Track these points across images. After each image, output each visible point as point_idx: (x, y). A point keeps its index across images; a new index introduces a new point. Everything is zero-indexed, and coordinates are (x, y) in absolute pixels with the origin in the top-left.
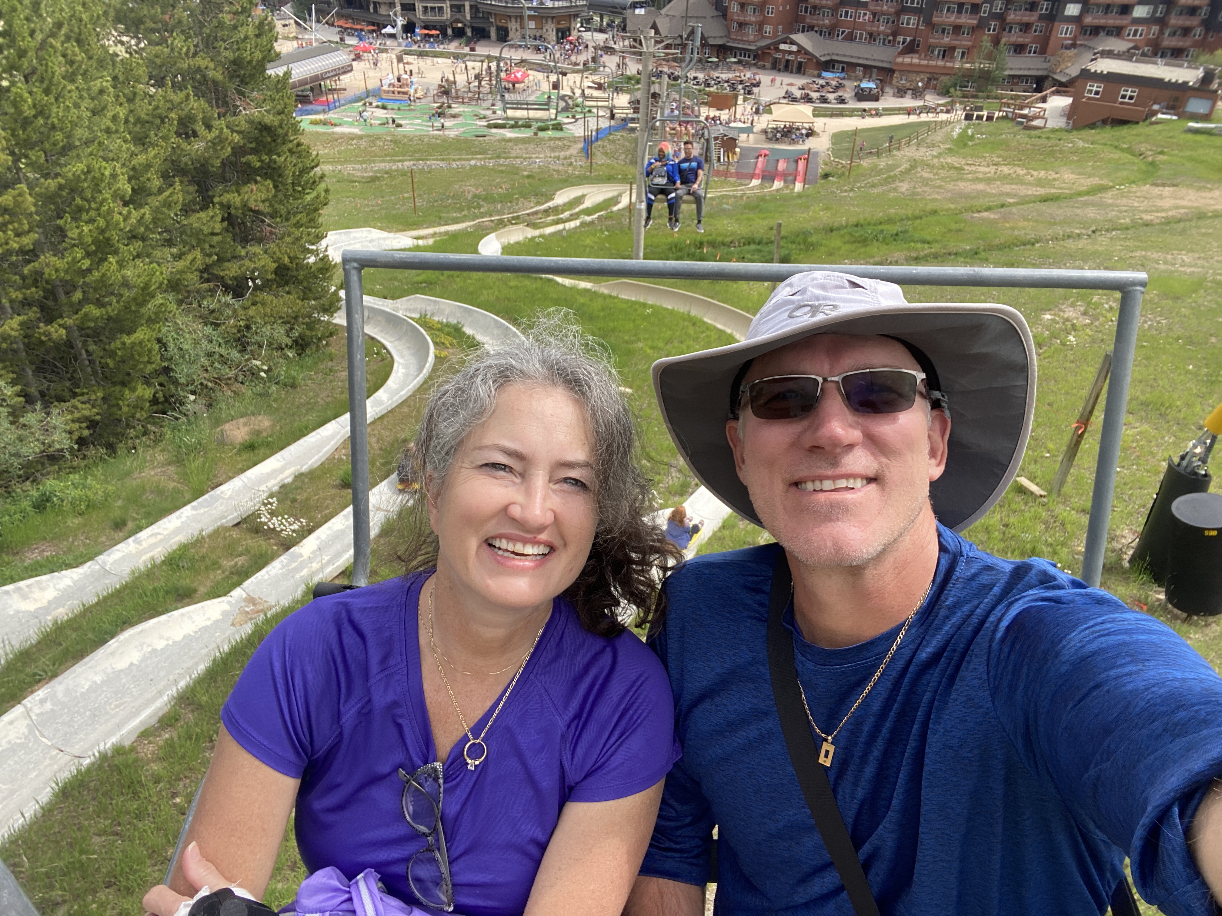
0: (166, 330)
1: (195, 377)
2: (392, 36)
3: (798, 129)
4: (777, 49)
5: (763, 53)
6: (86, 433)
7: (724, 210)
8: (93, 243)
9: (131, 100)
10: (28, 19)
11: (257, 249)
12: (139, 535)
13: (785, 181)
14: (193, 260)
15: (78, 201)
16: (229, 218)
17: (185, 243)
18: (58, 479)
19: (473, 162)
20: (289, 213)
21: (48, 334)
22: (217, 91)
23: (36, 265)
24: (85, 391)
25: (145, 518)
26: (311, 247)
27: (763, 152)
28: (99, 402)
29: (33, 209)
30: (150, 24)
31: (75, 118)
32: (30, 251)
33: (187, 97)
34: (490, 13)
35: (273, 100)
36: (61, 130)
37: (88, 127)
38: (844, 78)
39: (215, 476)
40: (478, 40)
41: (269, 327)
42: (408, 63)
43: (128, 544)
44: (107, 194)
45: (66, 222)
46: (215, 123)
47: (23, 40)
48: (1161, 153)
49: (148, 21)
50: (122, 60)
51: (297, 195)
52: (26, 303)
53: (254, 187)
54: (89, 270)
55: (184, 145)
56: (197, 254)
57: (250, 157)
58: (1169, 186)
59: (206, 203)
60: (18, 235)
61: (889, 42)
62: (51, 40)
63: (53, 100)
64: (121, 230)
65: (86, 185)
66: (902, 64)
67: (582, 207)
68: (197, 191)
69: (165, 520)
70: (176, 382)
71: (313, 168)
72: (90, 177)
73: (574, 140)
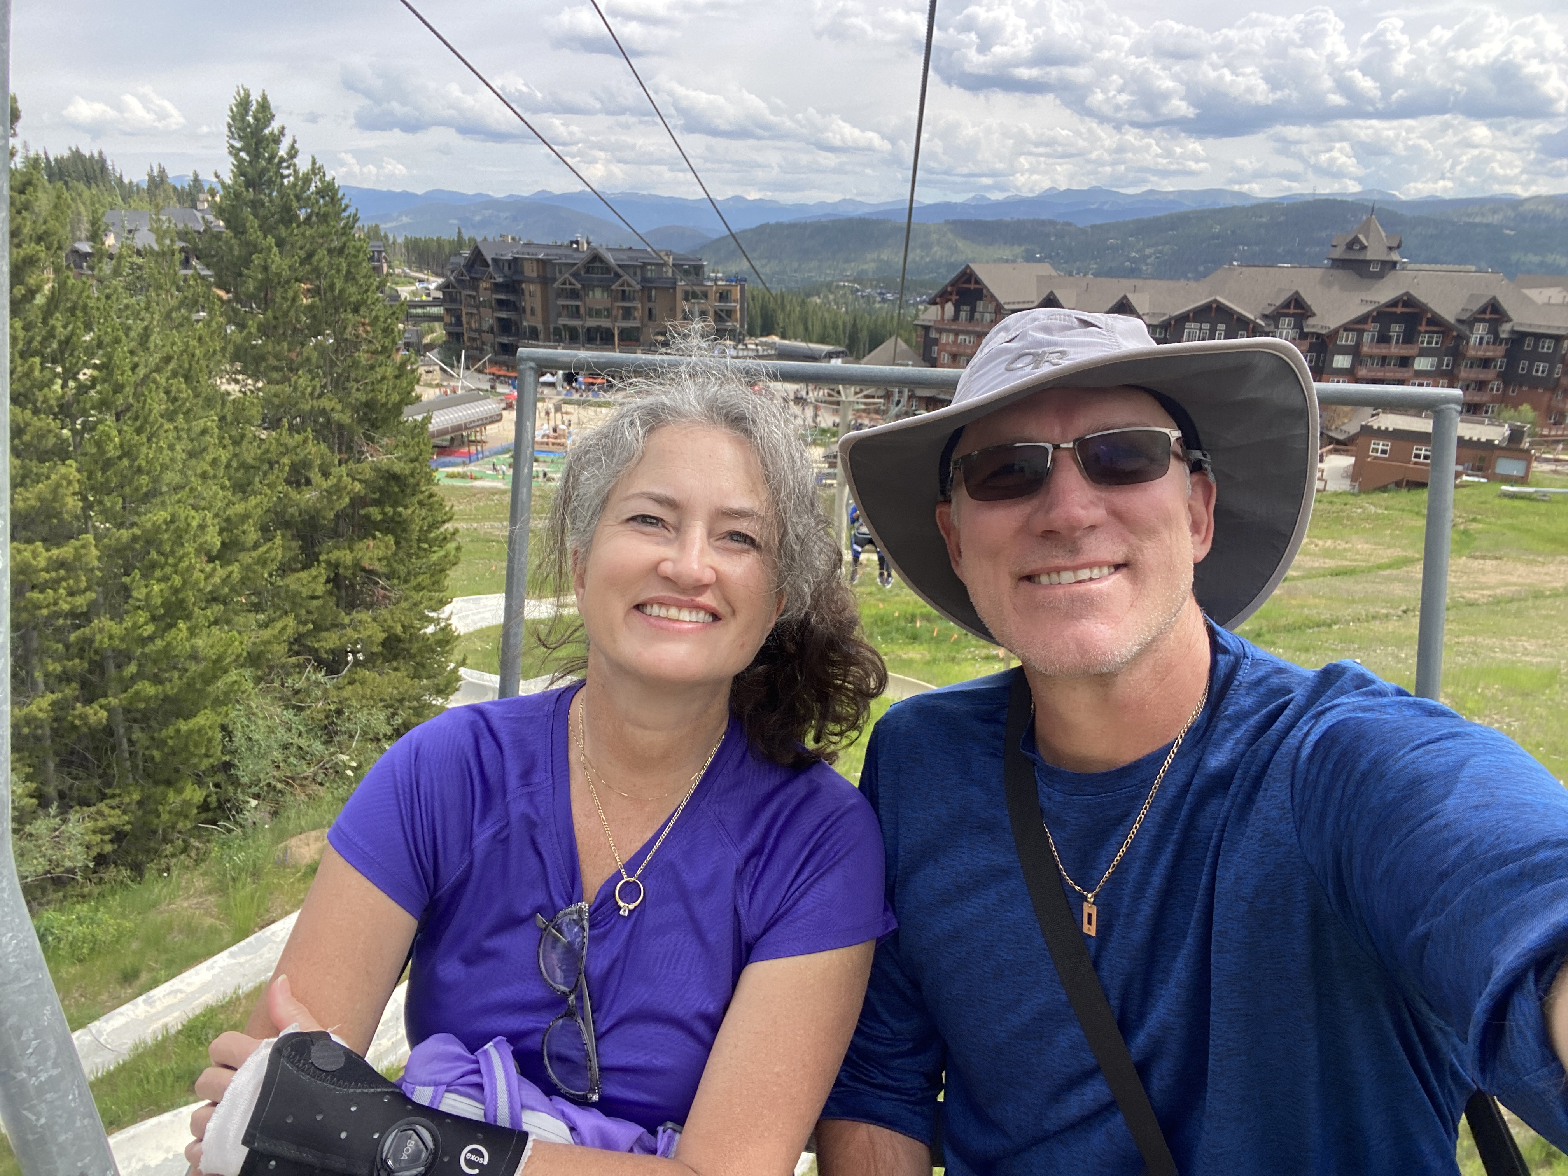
0: (235, 715)
1: (262, 776)
2: (552, 385)
6: (108, 848)
8: (163, 605)
9: (236, 443)
10: (132, 352)
11: (364, 616)
12: (152, 993)
14: (284, 628)
15: (154, 555)
16: (335, 580)
17: (276, 607)
18: (60, 910)
20: (409, 573)
21: (83, 717)
22: (341, 435)
23: (87, 631)
24: (118, 791)
25: (167, 968)
26: (431, 614)
28: (134, 807)
29: (96, 563)
30: (273, 362)
31: (167, 461)
32: (82, 614)
33: (305, 441)
35: (406, 446)
36: (148, 474)
37: (182, 472)
39: (267, 911)
41: (366, 712)
42: (567, 413)
43: (137, 1006)
44: (190, 548)
45: (133, 580)
46: (335, 471)
47: (122, 374)
48: (1474, 520)
49: (271, 357)
50: (234, 401)
51: (422, 553)
52: (65, 678)
53: (371, 543)
54: (151, 638)
55: (293, 494)
56: (290, 621)
57: (371, 509)
58: (1490, 559)
59: (310, 560)
60: (72, 594)
62: (155, 375)
63: (145, 440)
64: (199, 590)
65: (166, 536)
68: (301, 547)
69: (192, 972)
70: (236, 782)
71: (444, 522)
72: (172, 527)
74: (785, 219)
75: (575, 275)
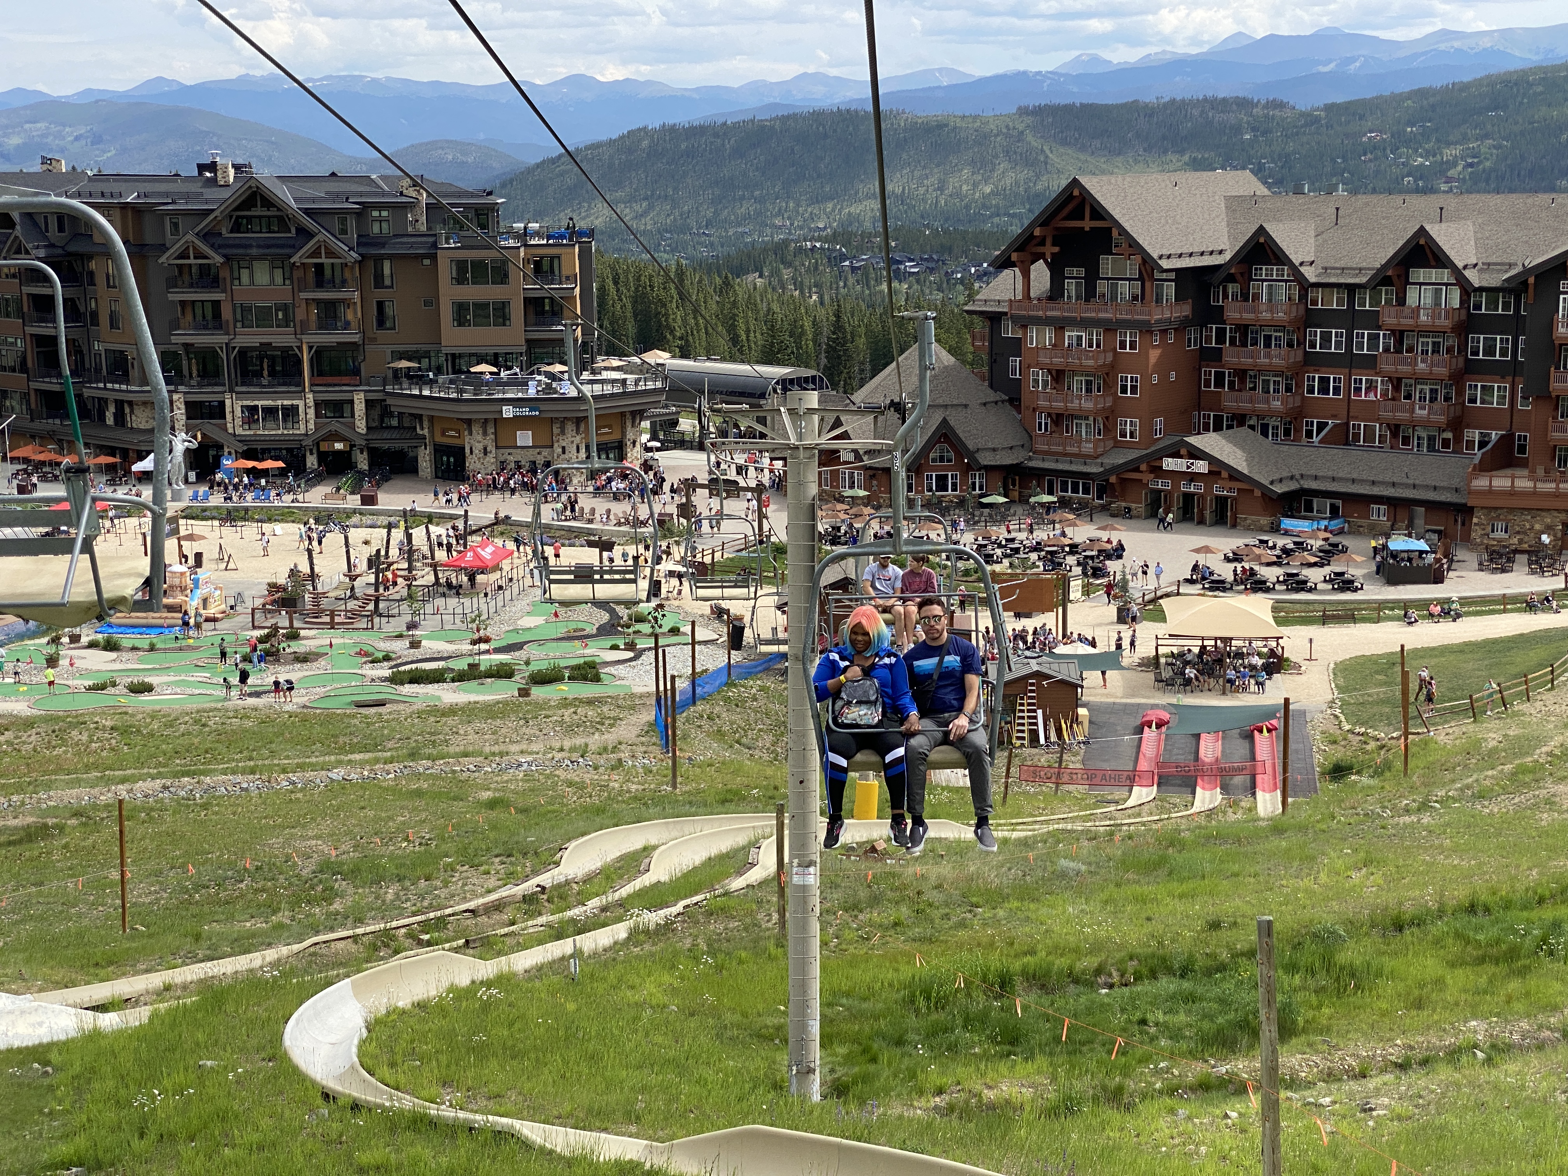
2: (159, 477)
3: (1239, 655)
4: (1158, 471)
5: (1123, 481)
7: (1063, 875)
13: (1225, 789)
19: (337, 774)
27: (1153, 716)
34: (420, 417)
38: (1341, 532)
40: (386, 479)
42: (191, 537)
61: (1446, 443)
66: (1490, 492)
67: (638, 884)
73: (631, 701)
74: (682, 118)
75: (207, 236)
